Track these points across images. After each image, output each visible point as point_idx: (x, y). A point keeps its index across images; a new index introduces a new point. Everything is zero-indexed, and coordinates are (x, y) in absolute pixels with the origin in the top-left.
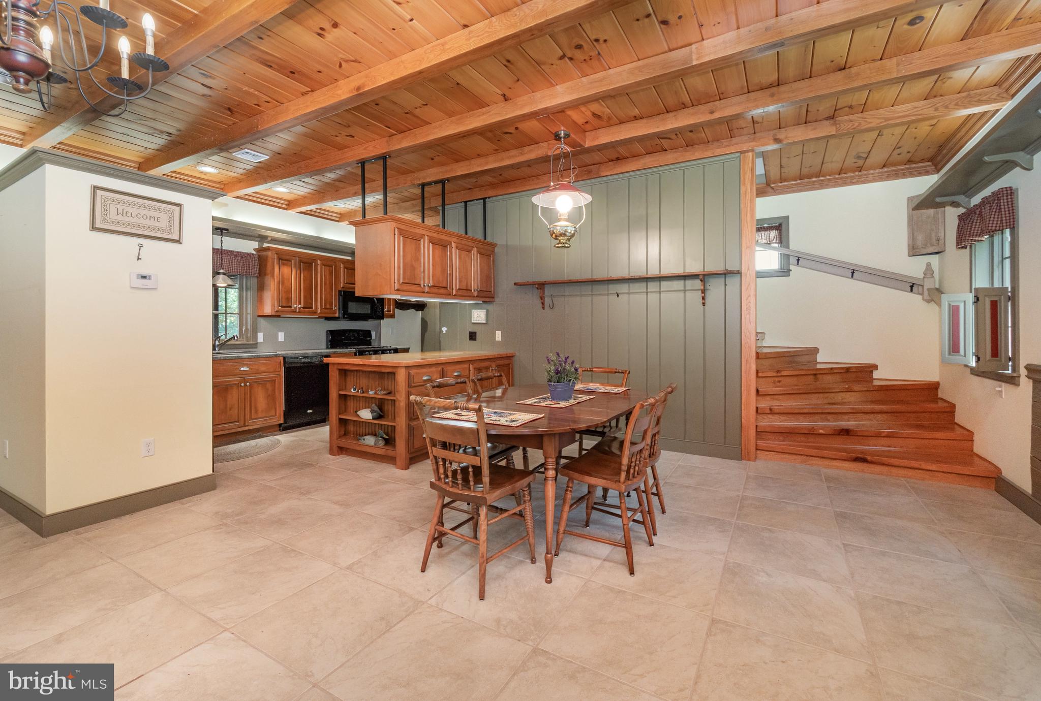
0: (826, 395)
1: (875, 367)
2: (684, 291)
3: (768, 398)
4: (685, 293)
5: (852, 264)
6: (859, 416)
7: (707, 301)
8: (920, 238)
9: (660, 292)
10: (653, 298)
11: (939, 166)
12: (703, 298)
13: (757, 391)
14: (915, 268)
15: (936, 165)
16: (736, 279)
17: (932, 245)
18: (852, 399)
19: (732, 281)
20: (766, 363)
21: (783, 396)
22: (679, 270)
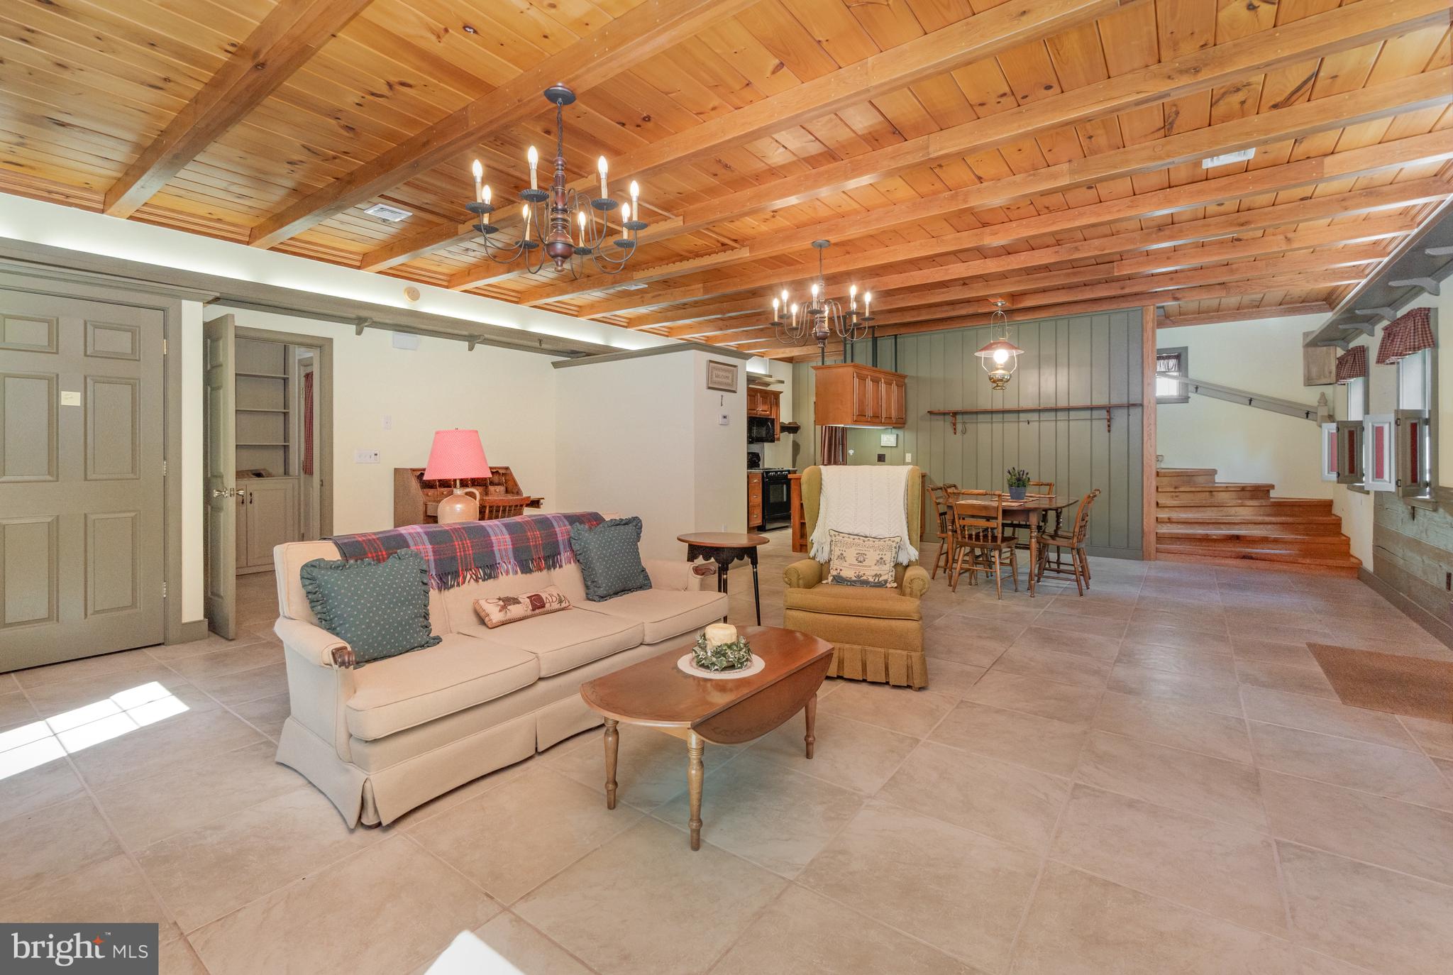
0: (1222, 508)
1: (1272, 487)
2: (1091, 420)
3: (1167, 510)
4: (1091, 421)
5: (1249, 393)
6: (1250, 526)
7: (1113, 429)
8: (1314, 370)
9: (1069, 421)
10: (1062, 425)
11: (1333, 306)
12: (1109, 426)
13: (1157, 503)
14: (1309, 396)
15: (1330, 305)
16: (1139, 410)
17: (1325, 377)
18: (1245, 513)
19: (1135, 412)
20: (1165, 480)
21: (1180, 508)
22: (1088, 403)
